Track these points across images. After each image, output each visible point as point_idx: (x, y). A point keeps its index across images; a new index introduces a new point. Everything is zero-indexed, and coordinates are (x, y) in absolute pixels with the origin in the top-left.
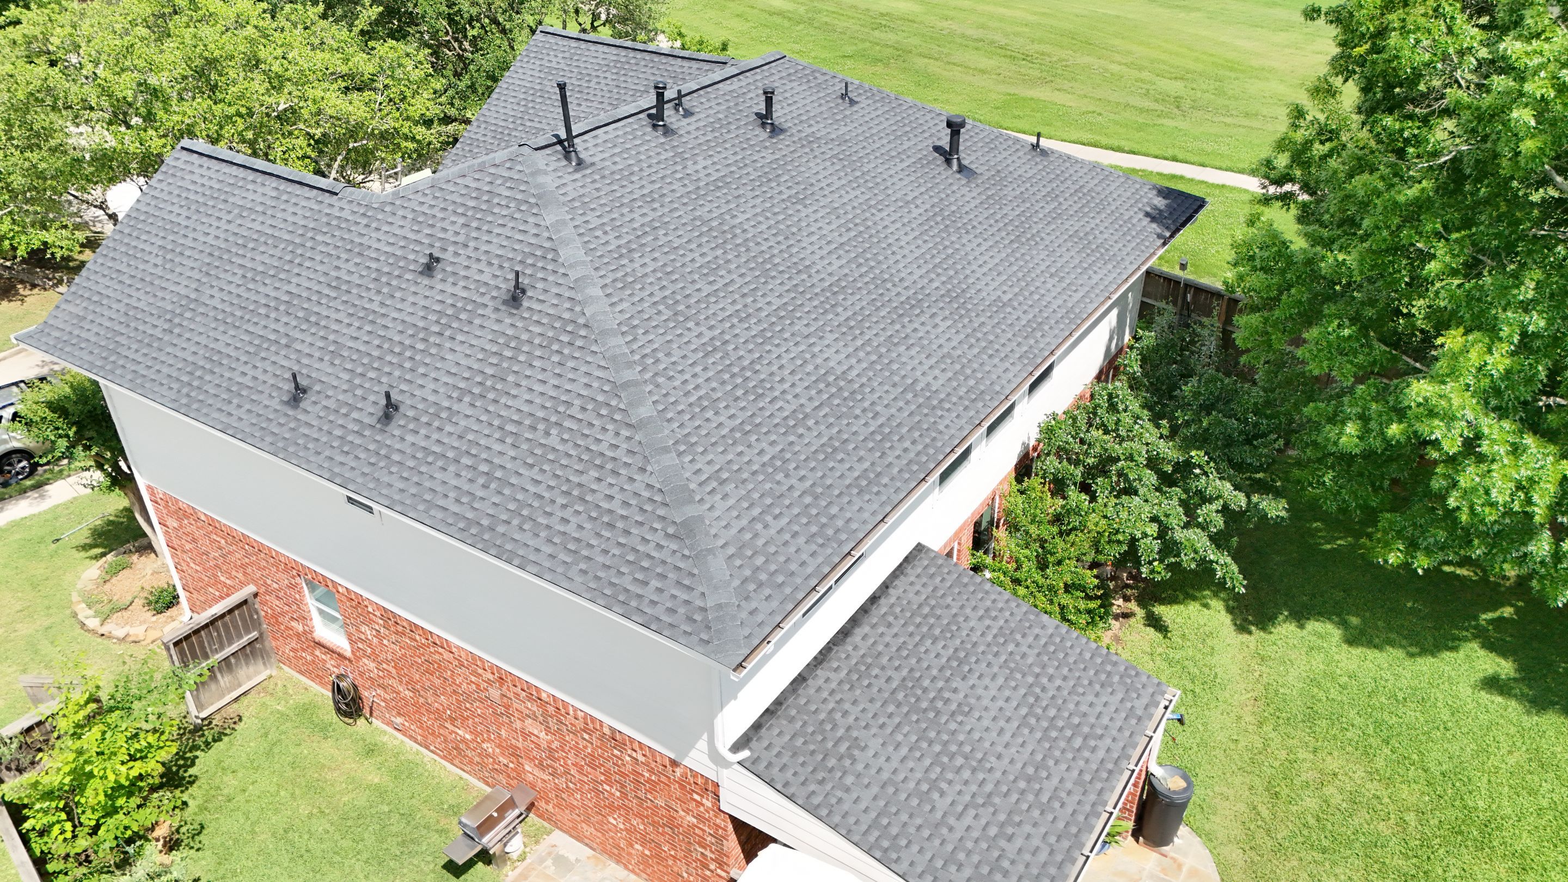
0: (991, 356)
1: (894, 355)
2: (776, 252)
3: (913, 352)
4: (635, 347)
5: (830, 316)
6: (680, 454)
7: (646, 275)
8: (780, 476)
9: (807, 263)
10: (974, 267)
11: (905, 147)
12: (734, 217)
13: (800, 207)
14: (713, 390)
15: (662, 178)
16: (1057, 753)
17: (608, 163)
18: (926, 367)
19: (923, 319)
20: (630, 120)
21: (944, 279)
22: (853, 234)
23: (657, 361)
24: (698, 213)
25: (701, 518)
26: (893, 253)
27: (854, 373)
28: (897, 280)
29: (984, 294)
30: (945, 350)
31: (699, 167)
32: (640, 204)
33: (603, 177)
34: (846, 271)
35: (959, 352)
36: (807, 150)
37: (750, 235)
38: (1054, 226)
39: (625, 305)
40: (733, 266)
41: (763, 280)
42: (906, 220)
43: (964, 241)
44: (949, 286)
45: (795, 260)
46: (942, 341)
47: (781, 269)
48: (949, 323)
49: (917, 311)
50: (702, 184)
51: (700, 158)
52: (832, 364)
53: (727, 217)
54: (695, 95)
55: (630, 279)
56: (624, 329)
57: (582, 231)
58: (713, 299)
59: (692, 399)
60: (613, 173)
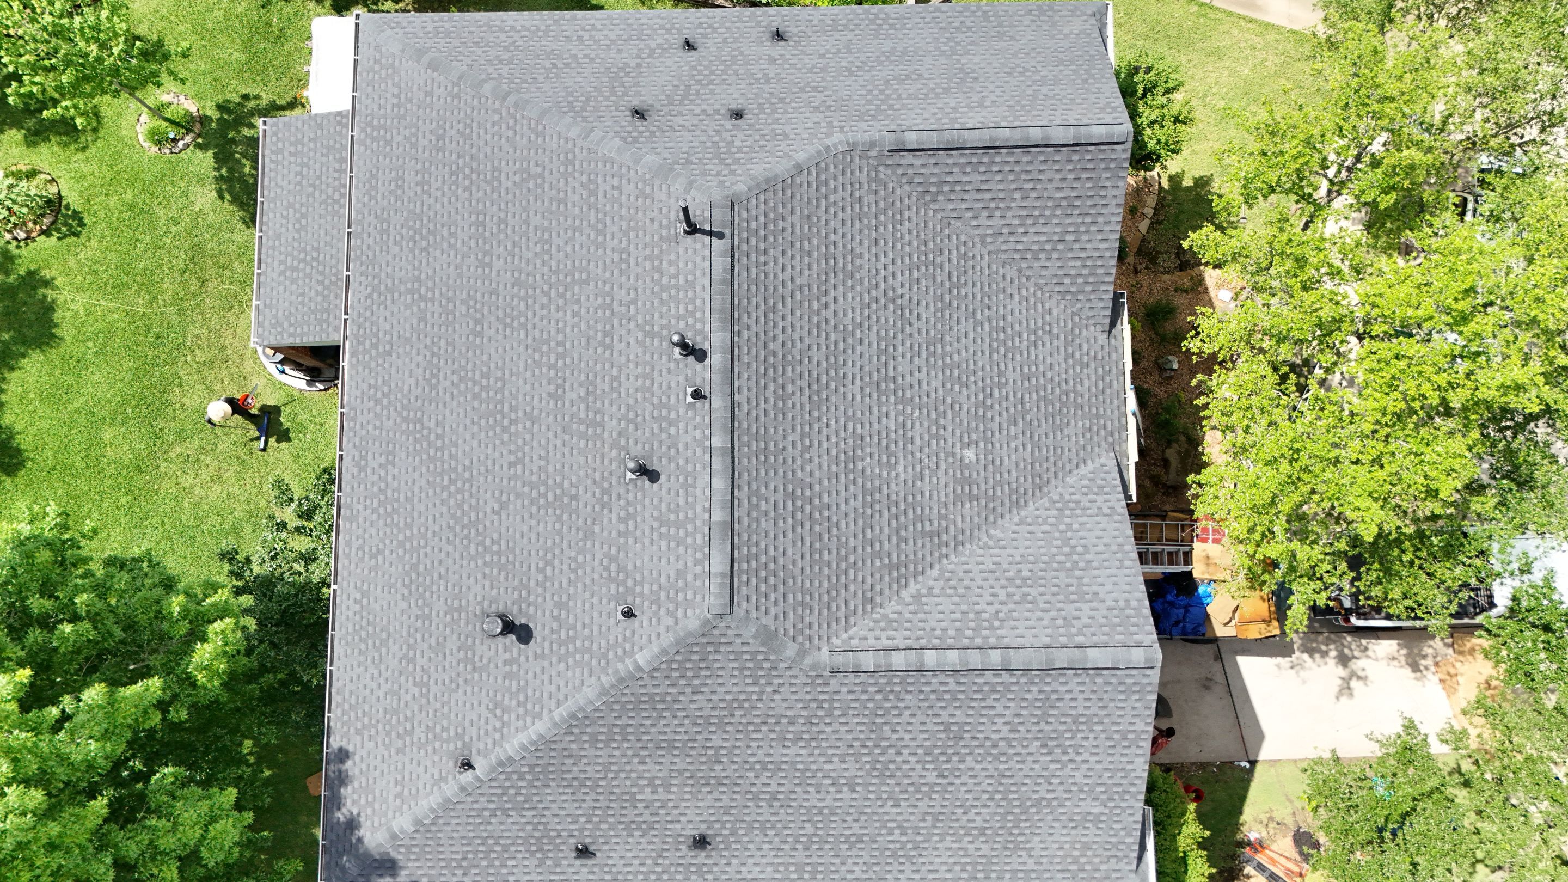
0: (370, 386)
1: (415, 309)
2: (530, 314)
3: (408, 327)
4: (525, 122)
5: (464, 296)
6: (454, 85)
7: (566, 185)
8: (407, 133)
9: (508, 331)
10: (423, 482)
11: (548, 596)
12: (574, 314)
13: (551, 389)
14: (472, 145)
15: (636, 290)
16: (296, 245)
17: (673, 257)
18: (395, 323)
19: (420, 371)
20: (707, 329)
21: (432, 437)
22: (506, 409)
23: (508, 128)
24: (592, 284)
25: (418, 62)
26: (473, 423)
27: (424, 261)
28: (455, 392)
29: (403, 456)
30: (394, 355)
31: (632, 341)
32: (624, 244)
33: (661, 238)
34: (485, 357)
35: (386, 365)
36: (597, 476)
37: (553, 307)
38: (404, 634)
39: (555, 146)
40: (538, 262)
41: (516, 274)
42: (490, 478)
43: (445, 509)
44: (425, 432)
45: (516, 324)
46: (400, 362)
47: (516, 301)
48: (406, 388)
49: (428, 376)
50: (616, 322)
51: (640, 351)
52: (438, 253)
53: (576, 308)
54: (707, 432)
55: (570, 168)
56: (540, 127)
57: (624, 170)
58: (524, 215)
59: (475, 125)
60: (661, 250)
